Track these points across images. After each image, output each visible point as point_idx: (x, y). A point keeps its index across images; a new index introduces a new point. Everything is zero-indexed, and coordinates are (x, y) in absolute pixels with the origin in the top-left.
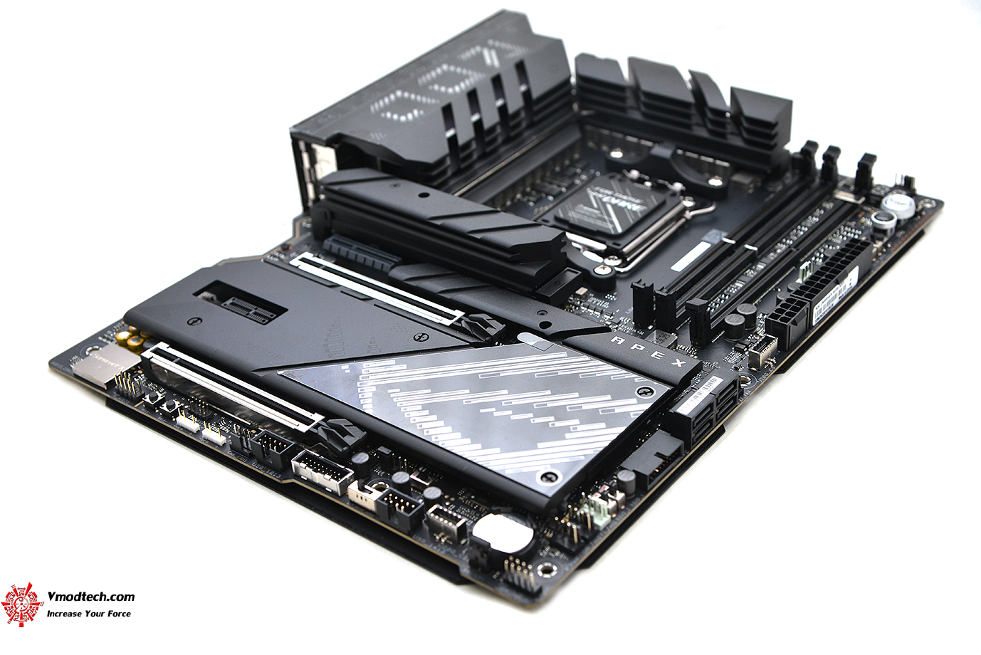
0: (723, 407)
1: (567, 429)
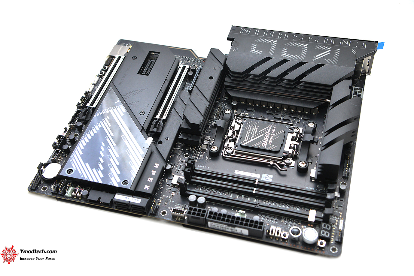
0: (138, 210)
1: (97, 167)
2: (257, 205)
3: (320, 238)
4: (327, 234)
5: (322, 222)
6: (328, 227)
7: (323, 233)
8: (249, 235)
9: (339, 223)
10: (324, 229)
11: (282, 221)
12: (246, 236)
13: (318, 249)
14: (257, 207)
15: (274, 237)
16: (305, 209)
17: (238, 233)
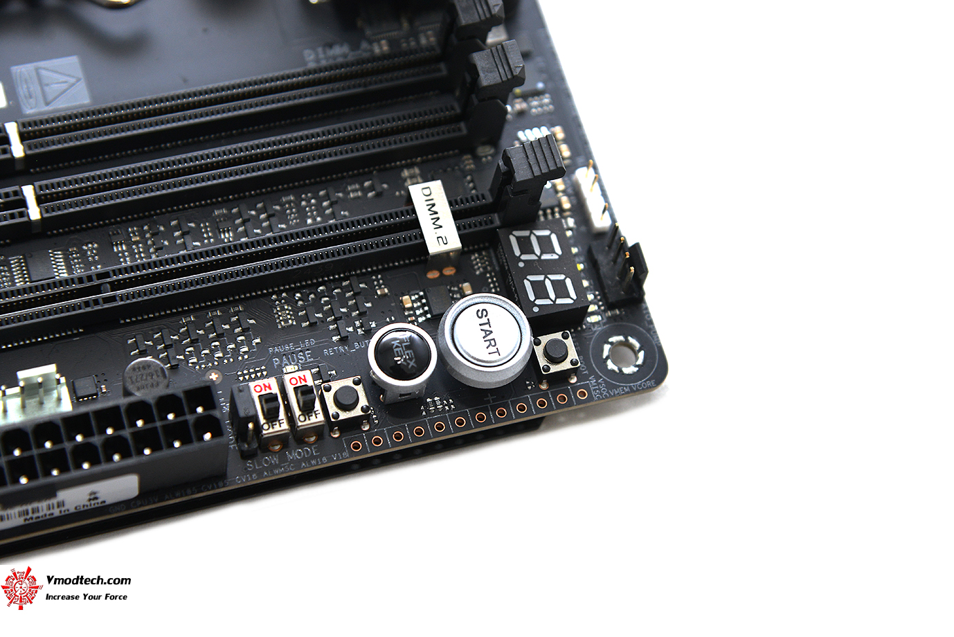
2: (97, 290)
3: (540, 324)
4: (560, 289)
5: (501, 232)
6: (546, 244)
7: (540, 290)
8: (145, 493)
9: (576, 194)
10: (532, 267)
11: (285, 316)
12: (127, 503)
13: (545, 395)
14: (106, 300)
15: (297, 436)
16: (365, 191)
17: (72, 510)
